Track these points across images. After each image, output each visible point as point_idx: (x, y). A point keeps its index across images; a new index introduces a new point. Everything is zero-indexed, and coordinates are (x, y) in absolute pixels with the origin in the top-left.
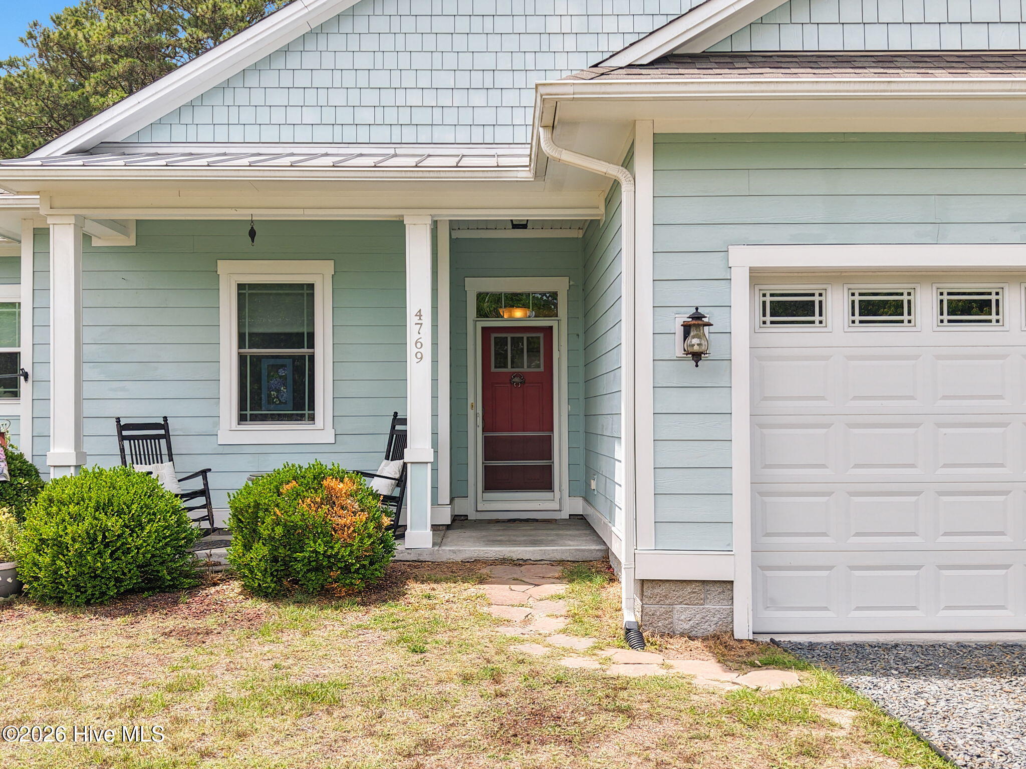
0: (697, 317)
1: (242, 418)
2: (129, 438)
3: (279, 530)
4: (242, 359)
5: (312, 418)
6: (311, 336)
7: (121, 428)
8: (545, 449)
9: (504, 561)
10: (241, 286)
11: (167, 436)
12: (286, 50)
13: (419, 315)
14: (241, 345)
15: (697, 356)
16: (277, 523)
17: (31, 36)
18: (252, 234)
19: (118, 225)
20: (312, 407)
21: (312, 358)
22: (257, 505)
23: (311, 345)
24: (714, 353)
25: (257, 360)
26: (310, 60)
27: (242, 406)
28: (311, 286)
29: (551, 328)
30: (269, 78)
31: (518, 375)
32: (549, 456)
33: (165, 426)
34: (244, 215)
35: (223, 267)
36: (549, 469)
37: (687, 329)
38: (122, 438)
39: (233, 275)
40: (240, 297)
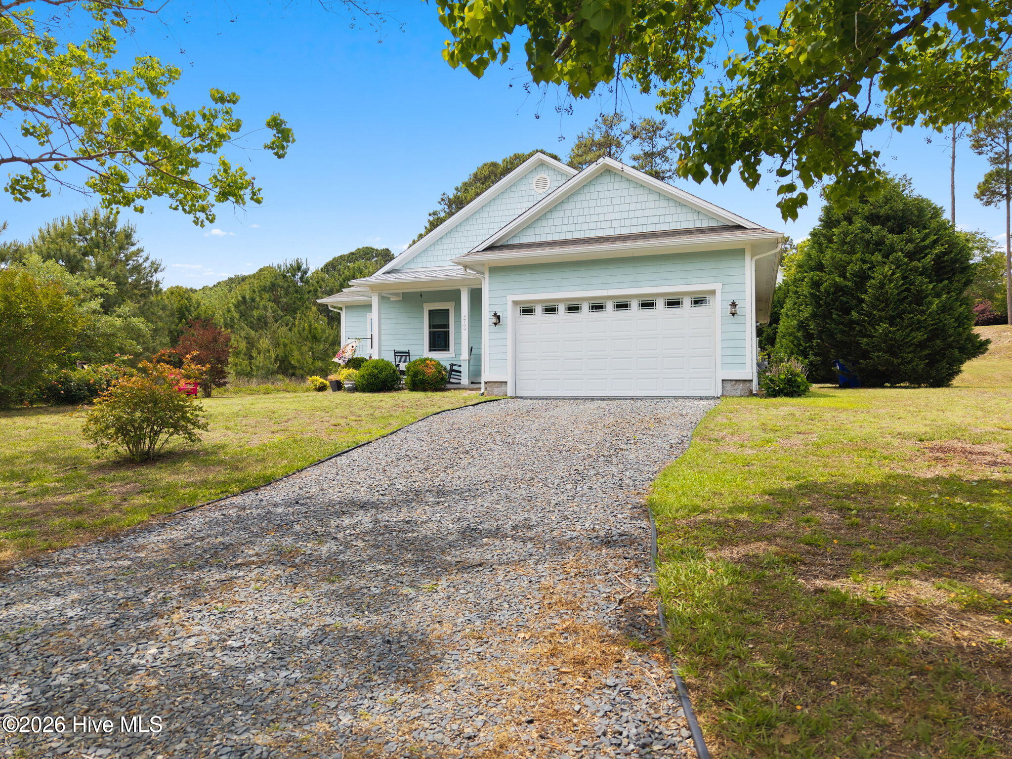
0: (495, 314)
1: (430, 350)
2: (398, 355)
4: (430, 332)
5: (449, 350)
6: (448, 325)
7: (396, 353)
10: (429, 311)
11: (409, 355)
12: (441, 238)
13: (465, 316)
14: (430, 328)
15: (495, 324)
16: (414, 373)
17: (442, 200)
19: (397, 294)
20: (449, 346)
21: (449, 332)
23: (449, 328)
25: (434, 332)
26: (448, 241)
27: (430, 347)
28: (449, 310)
30: (437, 247)
33: (408, 352)
34: (419, 290)
35: (425, 305)
38: (395, 356)
39: (428, 307)
40: (430, 314)
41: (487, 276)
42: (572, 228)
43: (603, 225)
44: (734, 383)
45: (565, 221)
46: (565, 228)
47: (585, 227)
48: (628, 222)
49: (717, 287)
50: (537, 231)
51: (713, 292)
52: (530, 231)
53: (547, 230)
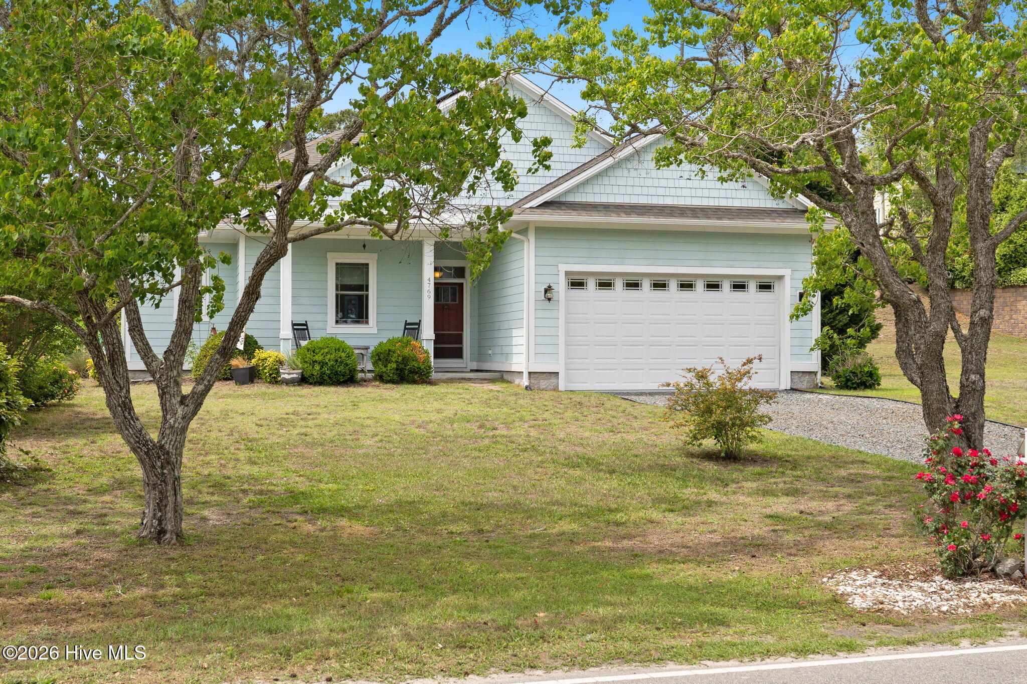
0: (550, 287)
1: (337, 322)
2: (297, 329)
3: (400, 359)
4: (337, 295)
5: (367, 323)
6: (367, 286)
7: (294, 325)
8: (459, 339)
9: (463, 379)
10: (337, 264)
11: (307, 329)
13: (429, 280)
14: (337, 289)
15: (549, 299)
16: (399, 356)
18: (364, 246)
20: (367, 317)
21: (367, 296)
22: (390, 350)
23: (367, 290)
24: (555, 298)
25: (342, 296)
27: (337, 316)
28: (367, 265)
29: (462, 284)
31: (447, 305)
32: (461, 342)
33: (306, 325)
35: (330, 256)
36: (461, 349)
37: (546, 291)
38: (294, 329)
39: (334, 259)
40: (337, 268)
41: (532, 236)
42: (637, 190)
43: (673, 192)
44: (801, 374)
45: (630, 182)
46: (629, 190)
47: (652, 191)
48: (699, 193)
49: (786, 272)
50: (596, 189)
51: (781, 278)
52: (588, 189)
53: (608, 189)
